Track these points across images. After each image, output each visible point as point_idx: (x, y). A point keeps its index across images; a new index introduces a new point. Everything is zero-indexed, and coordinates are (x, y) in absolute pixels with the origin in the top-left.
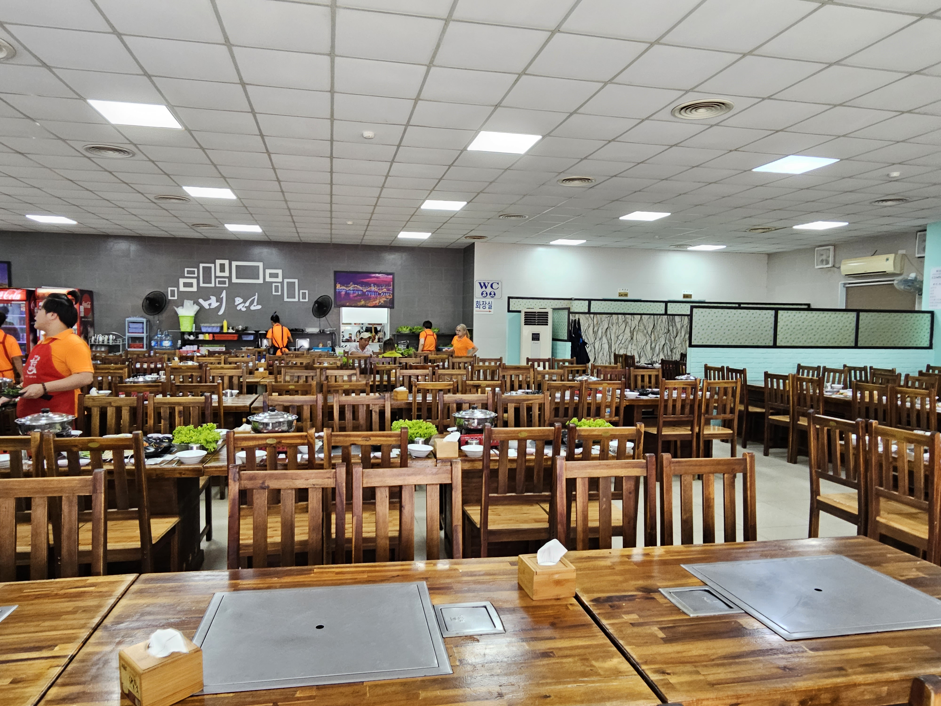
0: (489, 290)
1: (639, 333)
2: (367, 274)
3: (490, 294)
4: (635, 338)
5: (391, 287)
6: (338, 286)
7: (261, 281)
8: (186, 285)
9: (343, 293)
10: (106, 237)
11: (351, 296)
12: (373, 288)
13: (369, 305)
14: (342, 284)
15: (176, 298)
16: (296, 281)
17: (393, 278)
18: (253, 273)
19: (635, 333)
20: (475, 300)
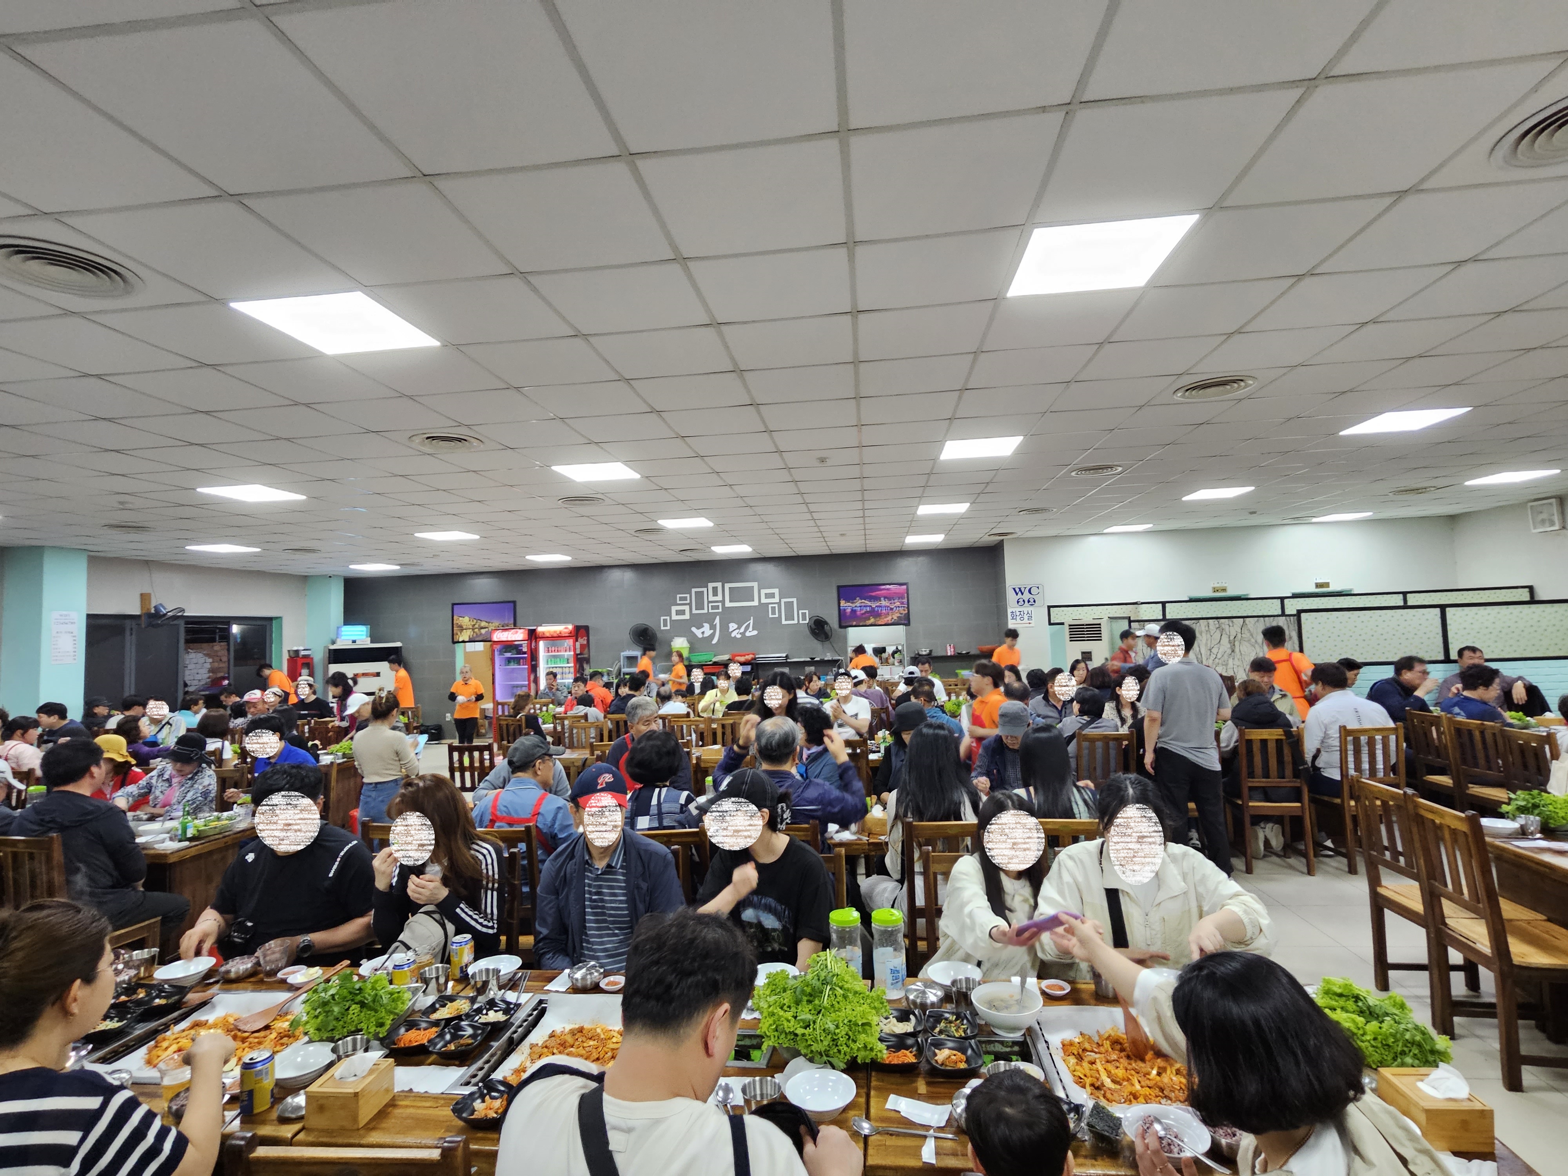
0: (1027, 596)
1: (1243, 642)
2: (876, 586)
3: (1029, 601)
4: (1237, 650)
5: (905, 600)
6: (843, 603)
7: (756, 603)
8: (679, 613)
9: (849, 610)
10: (599, 569)
11: (858, 613)
12: (884, 603)
13: (880, 623)
14: (847, 600)
15: (668, 628)
16: (795, 600)
17: (907, 589)
18: (747, 594)
19: (1237, 643)
20: (1009, 611)
